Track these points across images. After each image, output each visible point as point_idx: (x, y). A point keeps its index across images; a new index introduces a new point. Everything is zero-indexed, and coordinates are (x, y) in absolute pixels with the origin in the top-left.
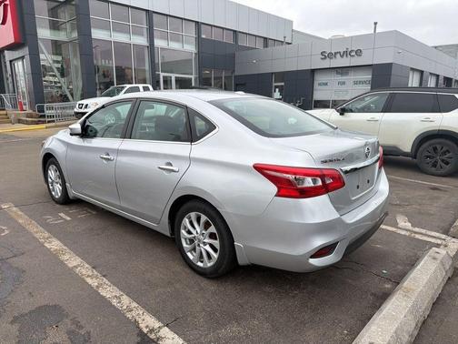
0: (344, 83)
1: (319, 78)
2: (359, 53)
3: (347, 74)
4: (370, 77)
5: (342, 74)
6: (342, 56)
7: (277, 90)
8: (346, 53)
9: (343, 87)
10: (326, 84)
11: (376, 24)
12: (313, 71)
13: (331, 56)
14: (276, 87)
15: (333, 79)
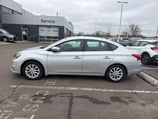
0: (50, 31)
1: (40, 29)
2: (54, 22)
3: (50, 28)
4: (58, 30)
5: (49, 28)
6: (49, 22)
7: (24, 31)
8: (50, 21)
9: (49, 32)
10: (43, 31)
11: (57, 13)
12: (38, 26)
13: (44, 21)
14: (23, 30)
15: (46, 29)
